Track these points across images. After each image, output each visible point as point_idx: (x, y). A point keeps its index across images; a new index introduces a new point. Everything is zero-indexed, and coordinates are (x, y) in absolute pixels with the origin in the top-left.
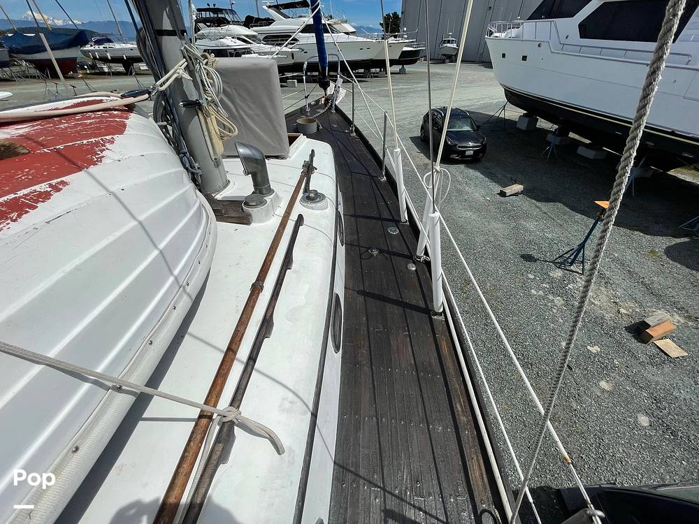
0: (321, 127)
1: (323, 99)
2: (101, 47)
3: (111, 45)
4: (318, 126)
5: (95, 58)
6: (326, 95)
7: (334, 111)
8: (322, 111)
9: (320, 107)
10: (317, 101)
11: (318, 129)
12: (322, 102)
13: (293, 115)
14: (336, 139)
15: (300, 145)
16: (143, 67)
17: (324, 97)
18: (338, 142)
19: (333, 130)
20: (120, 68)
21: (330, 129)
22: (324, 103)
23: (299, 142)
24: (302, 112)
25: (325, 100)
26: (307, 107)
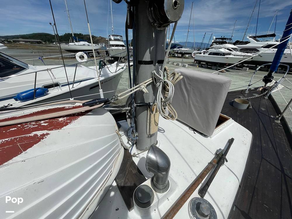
0: (251, 107)
1: (262, 88)
2: (178, 49)
3: (181, 49)
4: (249, 106)
5: (175, 52)
6: (265, 86)
7: (266, 98)
8: (257, 96)
9: (257, 93)
10: (256, 89)
11: (248, 108)
12: (260, 90)
13: (235, 93)
14: (260, 120)
15: (225, 127)
16: (187, 56)
17: (263, 87)
18: (261, 124)
19: (260, 111)
20: (180, 55)
21: (258, 110)
22: (261, 91)
23: (225, 125)
24: (242, 92)
25: (263, 89)
26: (247, 90)
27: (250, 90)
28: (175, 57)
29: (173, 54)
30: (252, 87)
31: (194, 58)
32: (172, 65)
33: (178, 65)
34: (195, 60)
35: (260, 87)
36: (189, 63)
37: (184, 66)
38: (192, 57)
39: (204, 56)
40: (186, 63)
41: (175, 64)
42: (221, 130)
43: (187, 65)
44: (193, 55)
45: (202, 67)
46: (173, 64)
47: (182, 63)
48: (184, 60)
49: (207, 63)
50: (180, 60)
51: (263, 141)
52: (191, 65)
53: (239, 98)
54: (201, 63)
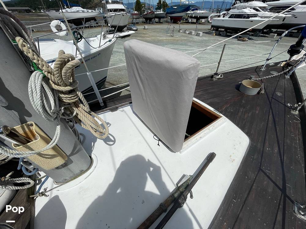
0: (263, 92)
1: (285, 63)
2: (193, 12)
3: (197, 11)
4: (261, 90)
5: (189, 16)
6: (290, 59)
8: (275, 74)
9: (276, 70)
10: (277, 64)
11: (258, 93)
12: (282, 65)
13: (246, 71)
14: (271, 111)
15: (208, 133)
16: (203, 21)
17: (286, 61)
18: (271, 116)
19: (274, 98)
20: (195, 21)
21: (271, 96)
22: (283, 67)
23: (211, 128)
24: (256, 70)
25: (285, 65)
26: (264, 66)
27: (268, 66)
28: (188, 22)
29: (187, 20)
30: (271, 62)
31: (211, 23)
32: (184, 34)
33: (190, 33)
34: (212, 26)
35: (283, 61)
36: (205, 30)
37: (198, 35)
38: (208, 22)
39: (224, 20)
40: (200, 30)
41: (187, 32)
42: (201, 137)
43: (201, 33)
44: (209, 19)
45: (220, 35)
46: (185, 32)
47: (196, 30)
48: (199, 27)
49: (227, 29)
50: (194, 26)
51: (267, 144)
52: (206, 33)
53: (250, 78)
54: (219, 29)
